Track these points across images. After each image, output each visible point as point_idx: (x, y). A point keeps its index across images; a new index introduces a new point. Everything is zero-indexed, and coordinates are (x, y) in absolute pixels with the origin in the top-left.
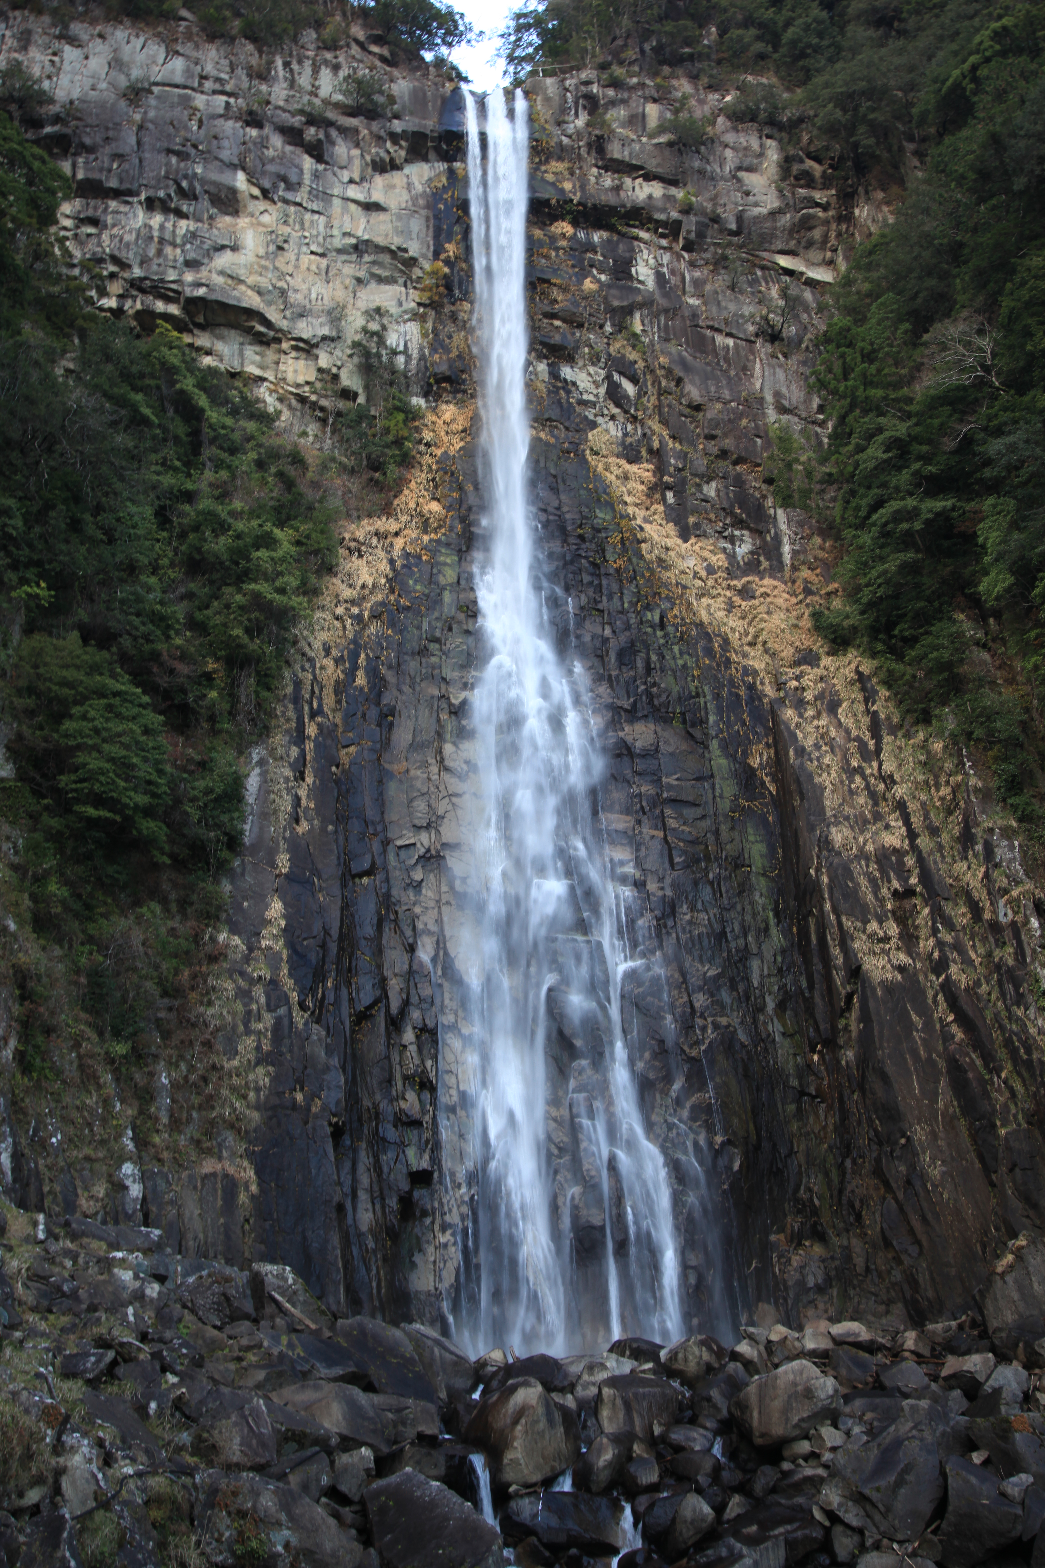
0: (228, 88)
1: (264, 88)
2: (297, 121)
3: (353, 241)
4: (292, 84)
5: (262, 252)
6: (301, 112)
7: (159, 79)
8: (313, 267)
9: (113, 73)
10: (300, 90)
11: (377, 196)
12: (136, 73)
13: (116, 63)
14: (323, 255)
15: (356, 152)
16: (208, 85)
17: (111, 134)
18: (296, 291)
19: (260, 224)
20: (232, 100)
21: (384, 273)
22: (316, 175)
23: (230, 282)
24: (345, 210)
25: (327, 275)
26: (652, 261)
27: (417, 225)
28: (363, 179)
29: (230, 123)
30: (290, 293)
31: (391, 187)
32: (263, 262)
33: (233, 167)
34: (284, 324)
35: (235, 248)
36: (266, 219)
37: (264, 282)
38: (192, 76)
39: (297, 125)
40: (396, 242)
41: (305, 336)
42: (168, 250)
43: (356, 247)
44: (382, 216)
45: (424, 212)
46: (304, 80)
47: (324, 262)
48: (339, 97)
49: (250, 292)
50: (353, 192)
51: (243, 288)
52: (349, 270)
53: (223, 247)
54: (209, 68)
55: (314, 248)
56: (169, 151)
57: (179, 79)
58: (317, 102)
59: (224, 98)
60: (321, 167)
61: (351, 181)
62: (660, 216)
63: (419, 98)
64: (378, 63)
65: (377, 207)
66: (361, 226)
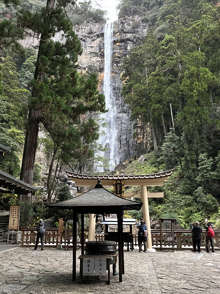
6: (82, 35)
11: (92, 45)
14: (86, 55)
15: (90, 39)
18: (83, 61)
21: (94, 56)
22: (85, 44)
24: (89, 48)
25: (86, 58)
26: (130, 46)
27: (98, 48)
34: (81, 66)
40: (95, 51)
41: (84, 67)
43: (90, 53)
44: (93, 48)
45: (98, 46)
58: (85, 33)
60: (85, 43)
62: (131, 39)
63: (99, 28)
64: (94, 23)
65: (92, 47)
66: (91, 50)
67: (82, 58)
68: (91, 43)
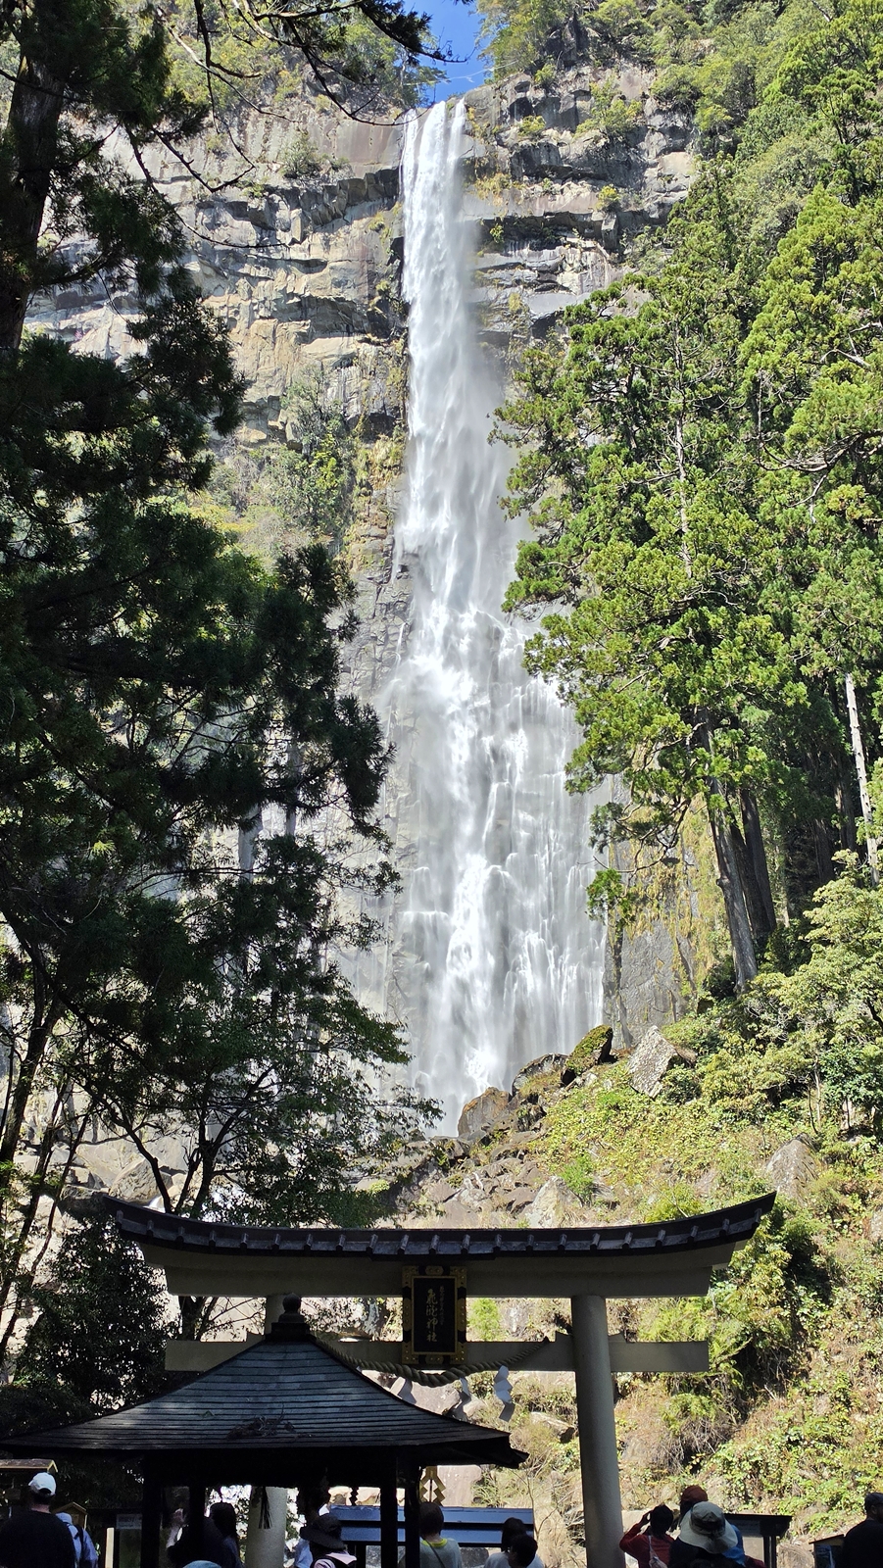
2: (244, 194)
3: (296, 300)
4: (243, 153)
6: (248, 183)
8: (262, 332)
10: (248, 160)
11: (317, 253)
14: (270, 318)
15: (298, 212)
16: (169, 173)
20: (188, 184)
21: (329, 326)
24: (288, 272)
25: (274, 336)
26: (578, 266)
28: (304, 237)
29: (185, 210)
31: (330, 240)
40: (334, 293)
41: (254, 401)
43: (299, 305)
44: (321, 272)
45: (359, 260)
46: (255, 146)
47: (271, 323)
50: (295, 253)
52: (294, 327)
55: (262, 313)
59: (183, 183)
61: (294, 242)
62: (587, 219)
64: (328, 102)
66: (303, 284)
67: (241, 338)
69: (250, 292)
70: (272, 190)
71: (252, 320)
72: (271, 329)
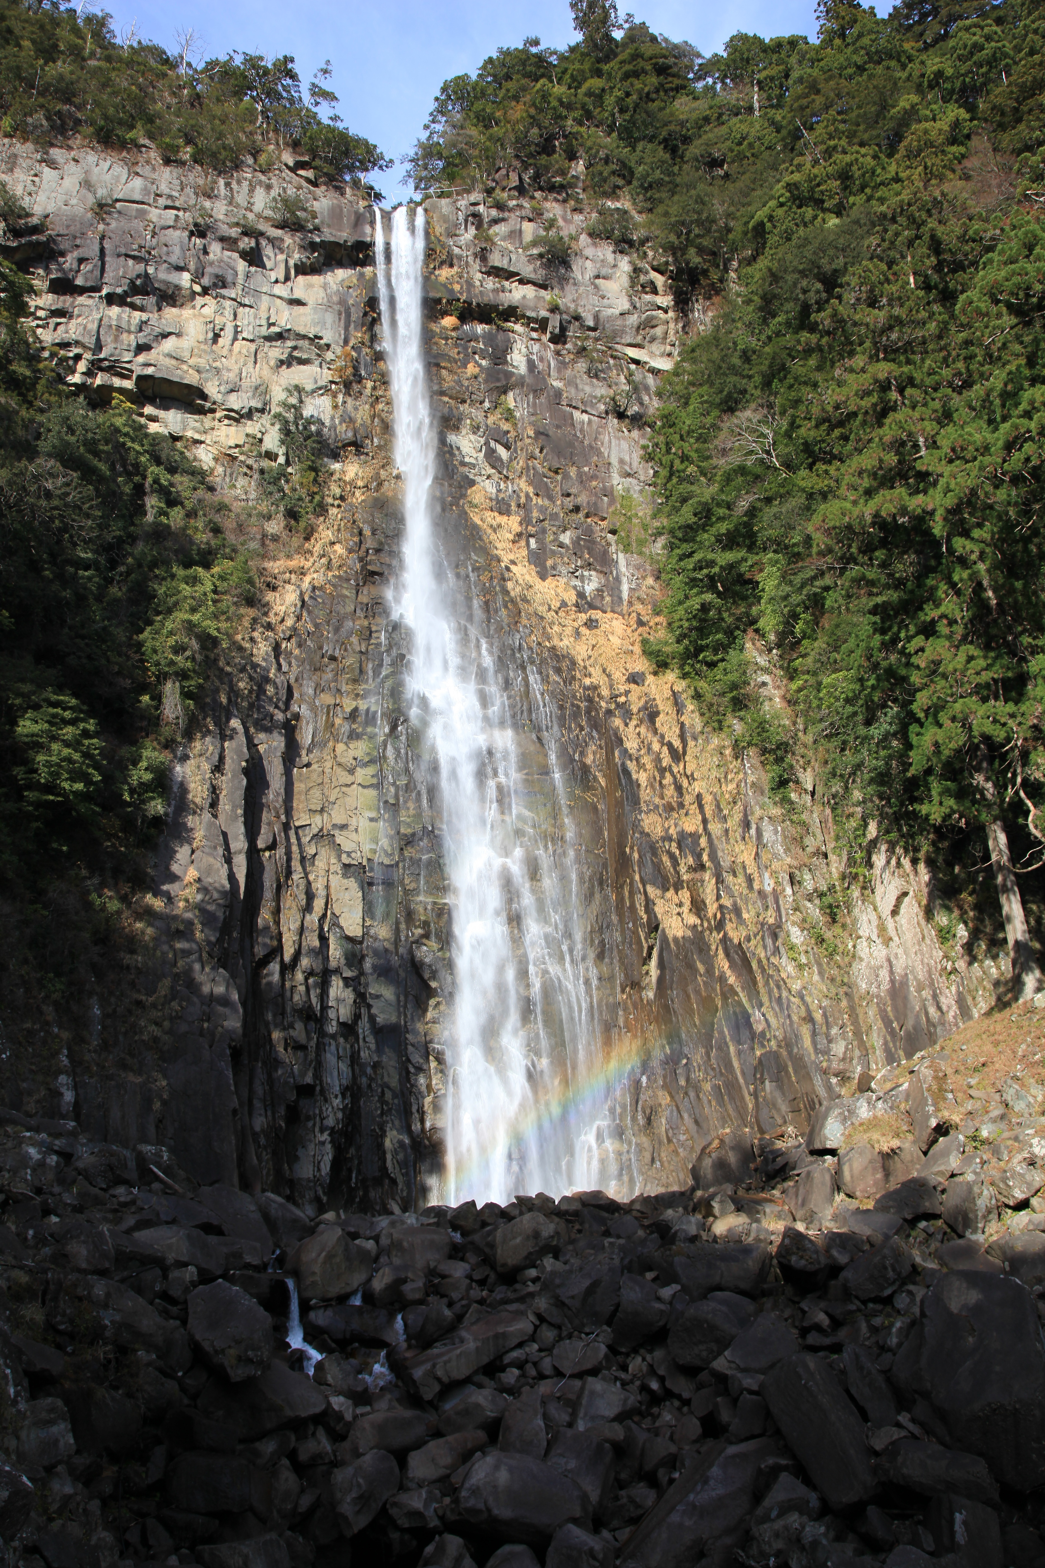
0: (177, 204)
1: (207, 204)
2: (234, 232)
3: (278, 330)
4: (231, 201)
5: (201, 338)
6: (237, 224)
7: (120, 197)
8: (244, 351)
9: (84, 191)
10: (238, 206)
11: (298, 293)
12: (101, 192)
13: (87, 184)
14: (252, 341)
15: (281, 257)
16: (162, 201)
17: (78, 242)
18: (229, 370)
19: (201, 315)
20: (181, 214)
21: (304, 356)
22: (248, 276)
23: (174, 362)
24: (272, 304)
25: (255, 357)
26: (525, 351)
27: (330, 318)
29: (178, 233)
30: (224, 372)
31: (310, 286)
32: (203, 347)
33: (180, 269)
34: (219, 398)
35: (179, 335)
36: (206, 311)
37: (202, 362)
38: (149, 194)
39: (234, 235)
40: (313, 331)
41: (236, 408)
42: (125, 335)
43: (280, 335)
44: (302, 310)
45: (337, 307)
46: (241, 199)
47: (253, 347)
48: (269, 213)
49: (191, 371)
50: (279, 290)
51: (185, 367)
52: (274, 353)
53: (170, 334)
54: (164, 188)
55: (245, 335)
56: (127, 256)
57: (137, 197)
58: (251, 216)
59: (174, 212)
60: (253, 269)
61: (277, 281)
62: (531, 314)
63: (336, 213)
64: (305, 184)
65: (298, 302)
66: (285, 317)
67: (225, 352)
68: (287, 279)
69: (235, 315)
70: (262, 234)
71: (235, 339)
72: (253, 350)
